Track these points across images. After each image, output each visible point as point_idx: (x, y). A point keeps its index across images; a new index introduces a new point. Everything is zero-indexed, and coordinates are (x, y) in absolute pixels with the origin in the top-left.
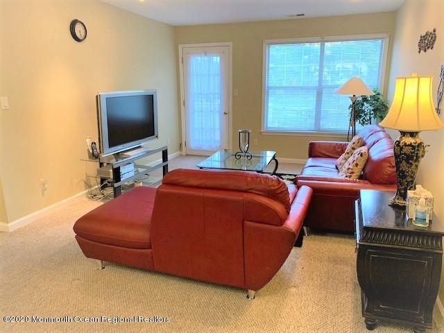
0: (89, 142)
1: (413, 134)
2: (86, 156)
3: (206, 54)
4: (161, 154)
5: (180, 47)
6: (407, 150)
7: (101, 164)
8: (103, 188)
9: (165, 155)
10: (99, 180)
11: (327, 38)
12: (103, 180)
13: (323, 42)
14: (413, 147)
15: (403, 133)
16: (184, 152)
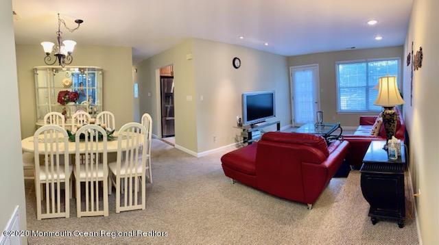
0: (238, 118)
1: (390, 108)
2: (236, 126)
3: (304, 71)
4: (276, 125)
5: (291, 68)
6: (388, 117)
7: (244, 130)
8: (244, 142)
9: (278, 125)
10: (242, 138)
11: (369, 60)
12: (245, 138)
13: (367, 62)
14: (391, 115)
15: (386, 108)
16: (293, 125)
